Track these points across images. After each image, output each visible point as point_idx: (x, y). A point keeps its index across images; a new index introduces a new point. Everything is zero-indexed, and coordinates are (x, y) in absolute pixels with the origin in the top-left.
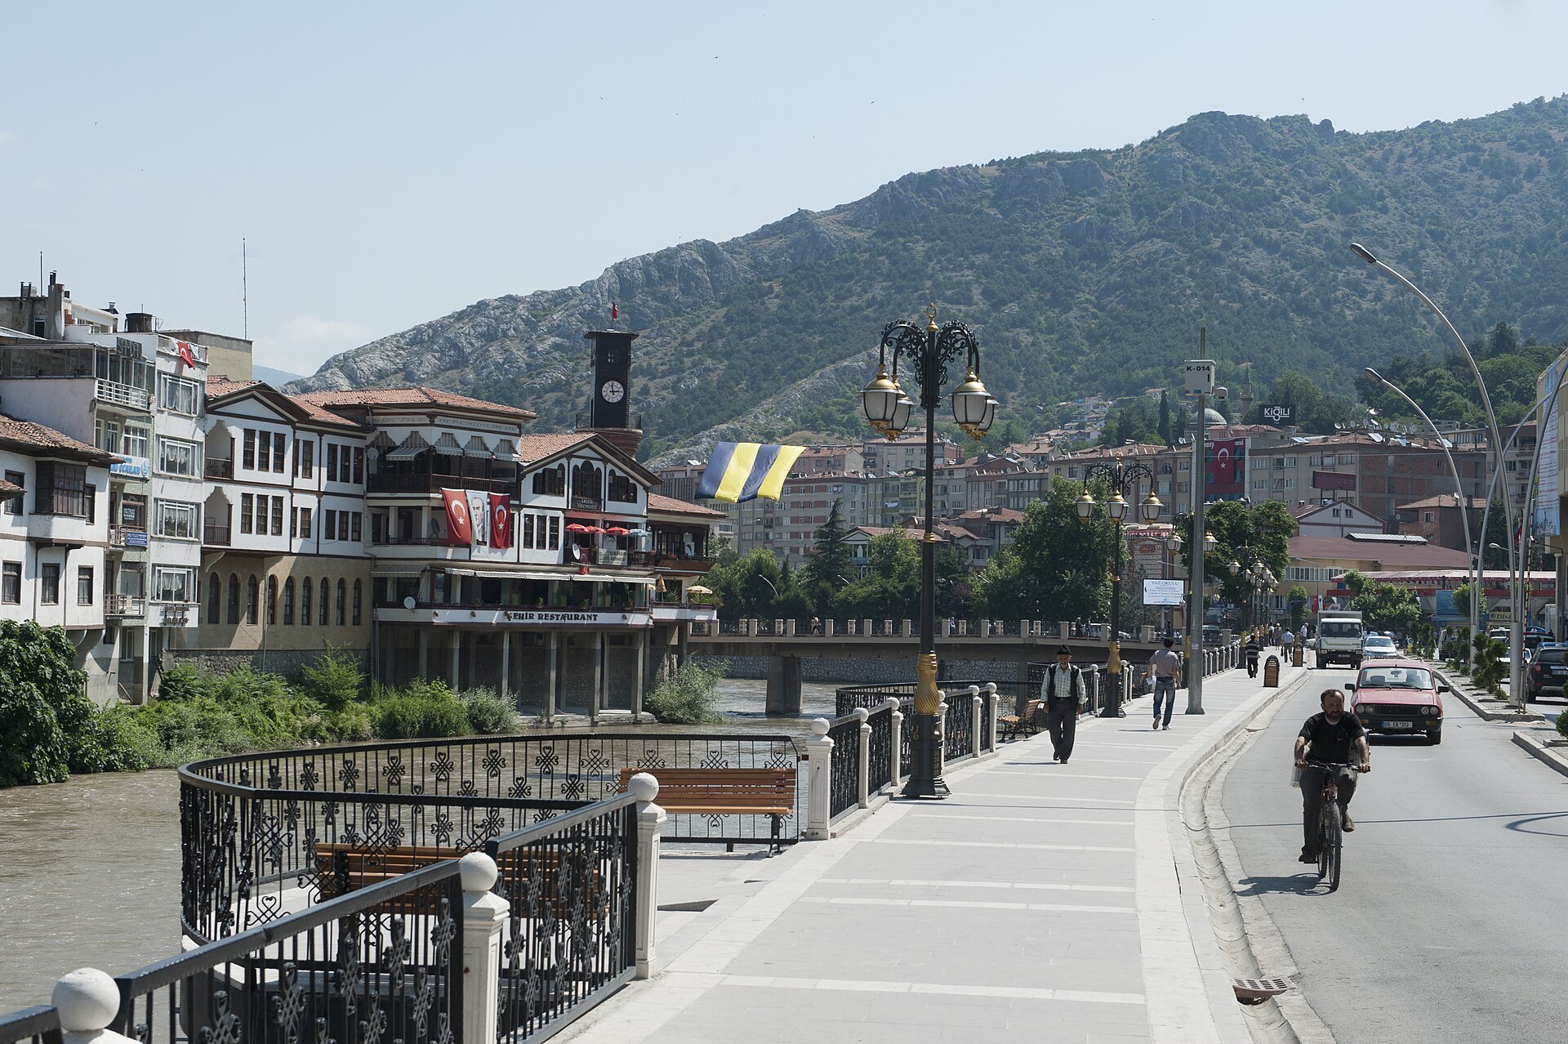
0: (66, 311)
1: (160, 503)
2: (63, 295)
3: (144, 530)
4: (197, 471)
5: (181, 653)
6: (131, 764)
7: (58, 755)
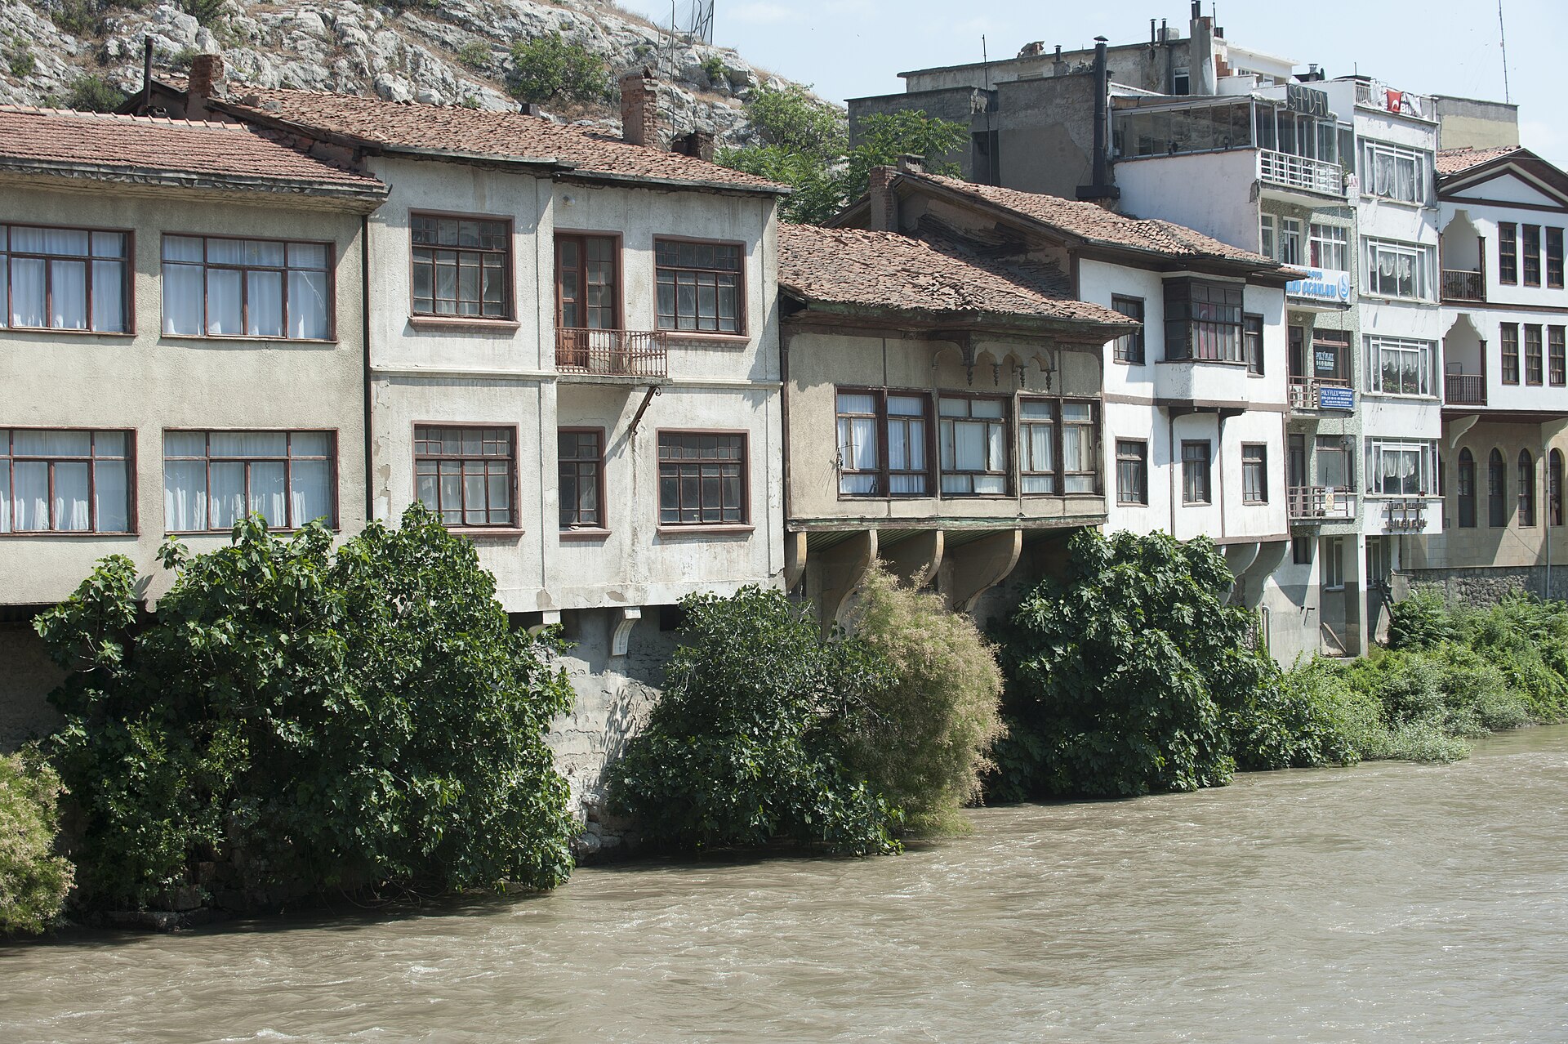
0: (1218, 57)
1: (1372, 342)
2: (1212, 32)
3: (1349, 383)
4: (1428, 292)
5: (1419, 574)
6: (1333, 755)
7: (1212, 745)
